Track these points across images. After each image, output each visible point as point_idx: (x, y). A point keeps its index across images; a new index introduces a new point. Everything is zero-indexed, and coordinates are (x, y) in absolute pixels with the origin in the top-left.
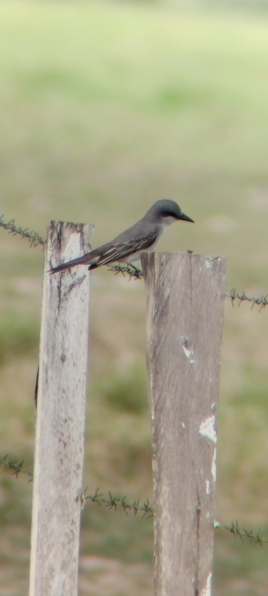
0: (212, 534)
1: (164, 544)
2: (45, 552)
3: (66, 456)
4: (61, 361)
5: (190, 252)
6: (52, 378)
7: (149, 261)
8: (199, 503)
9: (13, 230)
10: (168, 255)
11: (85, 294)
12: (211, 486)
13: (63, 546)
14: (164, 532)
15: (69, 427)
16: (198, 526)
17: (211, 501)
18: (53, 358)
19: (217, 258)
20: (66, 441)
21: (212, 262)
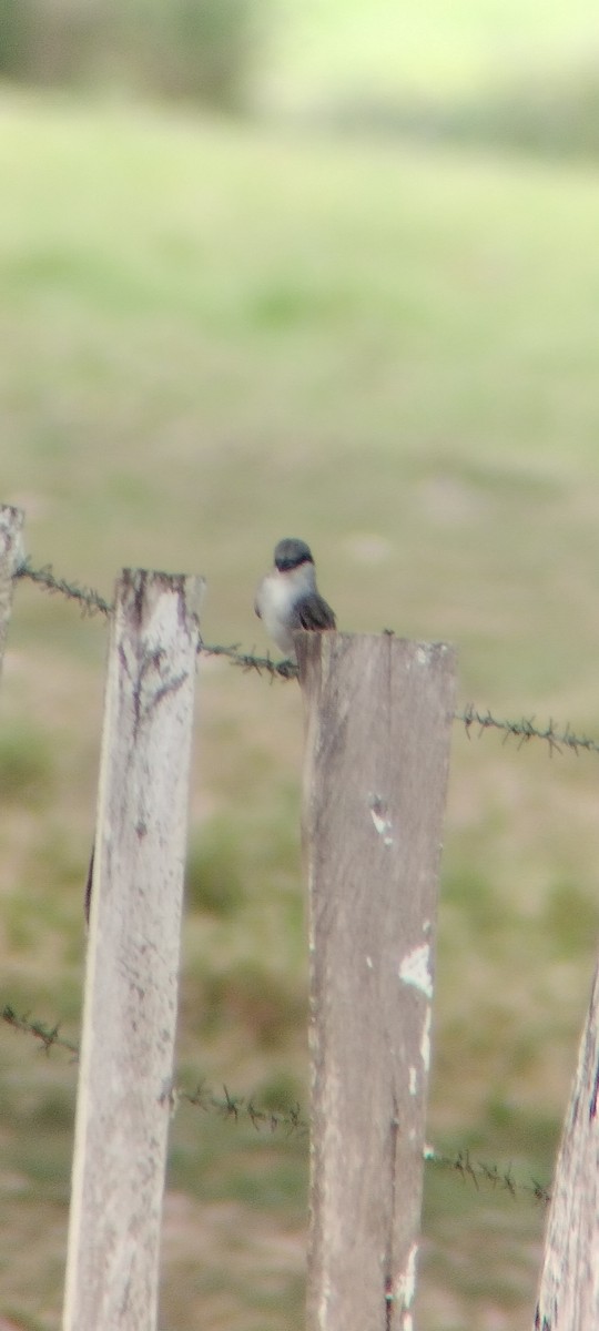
0: (419, 1170)
1: (329, 1188)
2: (99, 1198)
3: (143, 1016)
4: (137, 835)
5: (389, 633)
6: (119, 867)
7: (310, 648)
8: (397, 1112)
9: (50, 583)
10: (348, 637)
11: (186, 709)
12: (419, 1079)
13: (134, 1187)
14: (330, 1166)
15: (149, 961)
16: (394, 1155)
17: (419, 1107)
18: (122, 828)
19: (439, 646)
20: (143, 988)
21: (431, 654)
